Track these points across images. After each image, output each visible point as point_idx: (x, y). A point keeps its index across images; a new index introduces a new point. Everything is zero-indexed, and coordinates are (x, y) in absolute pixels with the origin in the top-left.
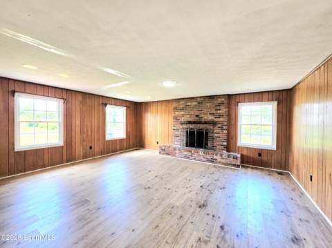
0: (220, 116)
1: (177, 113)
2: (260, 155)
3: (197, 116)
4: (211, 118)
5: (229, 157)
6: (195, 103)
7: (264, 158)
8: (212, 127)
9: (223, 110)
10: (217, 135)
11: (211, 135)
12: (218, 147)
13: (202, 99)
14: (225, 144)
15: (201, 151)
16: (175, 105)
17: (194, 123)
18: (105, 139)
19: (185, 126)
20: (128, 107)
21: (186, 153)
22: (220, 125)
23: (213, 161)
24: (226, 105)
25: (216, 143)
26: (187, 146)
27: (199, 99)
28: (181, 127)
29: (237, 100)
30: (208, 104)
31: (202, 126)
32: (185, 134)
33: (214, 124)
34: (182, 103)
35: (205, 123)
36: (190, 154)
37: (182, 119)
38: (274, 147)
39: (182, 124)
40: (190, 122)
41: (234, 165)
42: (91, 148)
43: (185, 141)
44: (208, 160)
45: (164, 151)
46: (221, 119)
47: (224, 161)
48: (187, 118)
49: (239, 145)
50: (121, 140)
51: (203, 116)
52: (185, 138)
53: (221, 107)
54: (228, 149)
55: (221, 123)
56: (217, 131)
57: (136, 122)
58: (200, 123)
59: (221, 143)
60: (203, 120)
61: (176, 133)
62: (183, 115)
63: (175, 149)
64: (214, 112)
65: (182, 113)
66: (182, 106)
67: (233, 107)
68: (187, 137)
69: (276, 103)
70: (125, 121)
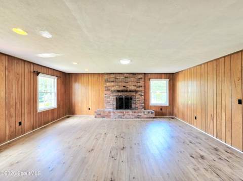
0: (140, 87)
1: (108, 84)
2: (161, 109)
3: (124, 87)
4: (134, 88)
5: (148, 113)
6: (123, 77)
7: (164, 111)
8: (134, 94)
9: (142, 83)
10: (138, 99)
11: (135, 99)
12: (139, 107)
13: (128, 75)
14: (143, 105)
15: (130, 112)
16: (106, 77)
17: (122, 91)
18: (36, 111)
19: (115, 94)
20: (59, 77)
21: (119, 114)
22: (140, 93)
23: (139, 117)
24: (143, 80)
25: (138, 105)
26: (117, 109)
27: (125, 75)
28: (112, 94)
29: (149, 77)
30: (132, 79)
31: (128, 94)
32: (115, 100)
33: (136, 92)
34: (112, 76)
35: (130, 91)
36: (122, 114)
37: (113, 89)
38: (168, 105)
39: (112, 92)
40: (119, 91)
41: (151, 118)
42: (20, 124)
43: (115, 106)
44: (136, 117)
45: (99, 115)
46: (141, 89)
47: (146, 116)
48: (116, 88)
49: (150, 105)
50: (53, 110)
51: (128, 86)
52: (115, 103)
53: (141, 81)
54: (145, 108)
55: (141, 91)
56: (138, 97)
57: (65, 92)
58: (127, 91)
59: (141, 105)
60: (129, 90)
61: (108, 99)
62: (113, 86)
63: (110, 112)
64: (136, 84)
65: (112, 84)
66: (112, 79)
67: (147, 81)
68: (117, 102)
69: (168, 80)
70: (56, 91)
